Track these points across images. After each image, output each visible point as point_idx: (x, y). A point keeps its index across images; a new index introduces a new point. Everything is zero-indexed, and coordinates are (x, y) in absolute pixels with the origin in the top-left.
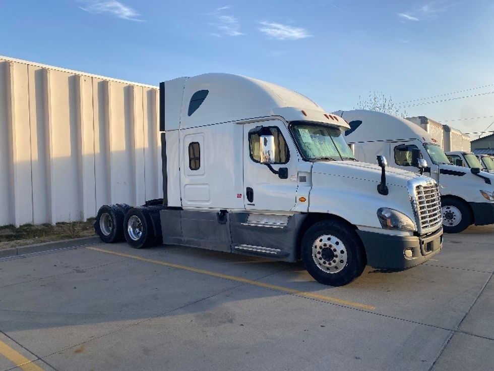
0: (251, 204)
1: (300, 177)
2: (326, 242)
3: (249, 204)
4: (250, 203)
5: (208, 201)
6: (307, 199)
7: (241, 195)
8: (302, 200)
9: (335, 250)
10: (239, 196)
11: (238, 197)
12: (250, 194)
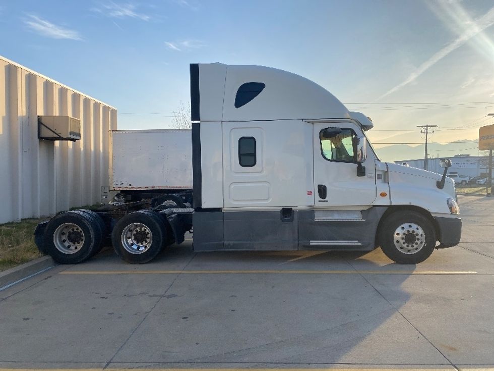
0: (323, 201)
1: (378, 175)
2: (408, 229)
3: (319, 201)
4: (321, 200)
5: (267, 200)
6: (388, 193)
7: (311, 192)
8: (383, 195)
9: (417, 235)
10: (310, 193)
11: (308, 194)
12: (322, 191)
